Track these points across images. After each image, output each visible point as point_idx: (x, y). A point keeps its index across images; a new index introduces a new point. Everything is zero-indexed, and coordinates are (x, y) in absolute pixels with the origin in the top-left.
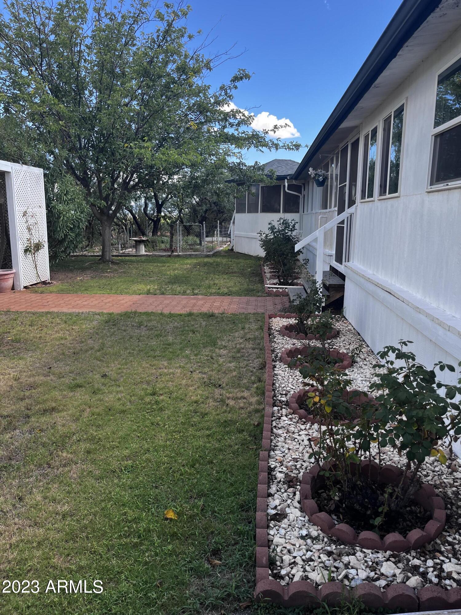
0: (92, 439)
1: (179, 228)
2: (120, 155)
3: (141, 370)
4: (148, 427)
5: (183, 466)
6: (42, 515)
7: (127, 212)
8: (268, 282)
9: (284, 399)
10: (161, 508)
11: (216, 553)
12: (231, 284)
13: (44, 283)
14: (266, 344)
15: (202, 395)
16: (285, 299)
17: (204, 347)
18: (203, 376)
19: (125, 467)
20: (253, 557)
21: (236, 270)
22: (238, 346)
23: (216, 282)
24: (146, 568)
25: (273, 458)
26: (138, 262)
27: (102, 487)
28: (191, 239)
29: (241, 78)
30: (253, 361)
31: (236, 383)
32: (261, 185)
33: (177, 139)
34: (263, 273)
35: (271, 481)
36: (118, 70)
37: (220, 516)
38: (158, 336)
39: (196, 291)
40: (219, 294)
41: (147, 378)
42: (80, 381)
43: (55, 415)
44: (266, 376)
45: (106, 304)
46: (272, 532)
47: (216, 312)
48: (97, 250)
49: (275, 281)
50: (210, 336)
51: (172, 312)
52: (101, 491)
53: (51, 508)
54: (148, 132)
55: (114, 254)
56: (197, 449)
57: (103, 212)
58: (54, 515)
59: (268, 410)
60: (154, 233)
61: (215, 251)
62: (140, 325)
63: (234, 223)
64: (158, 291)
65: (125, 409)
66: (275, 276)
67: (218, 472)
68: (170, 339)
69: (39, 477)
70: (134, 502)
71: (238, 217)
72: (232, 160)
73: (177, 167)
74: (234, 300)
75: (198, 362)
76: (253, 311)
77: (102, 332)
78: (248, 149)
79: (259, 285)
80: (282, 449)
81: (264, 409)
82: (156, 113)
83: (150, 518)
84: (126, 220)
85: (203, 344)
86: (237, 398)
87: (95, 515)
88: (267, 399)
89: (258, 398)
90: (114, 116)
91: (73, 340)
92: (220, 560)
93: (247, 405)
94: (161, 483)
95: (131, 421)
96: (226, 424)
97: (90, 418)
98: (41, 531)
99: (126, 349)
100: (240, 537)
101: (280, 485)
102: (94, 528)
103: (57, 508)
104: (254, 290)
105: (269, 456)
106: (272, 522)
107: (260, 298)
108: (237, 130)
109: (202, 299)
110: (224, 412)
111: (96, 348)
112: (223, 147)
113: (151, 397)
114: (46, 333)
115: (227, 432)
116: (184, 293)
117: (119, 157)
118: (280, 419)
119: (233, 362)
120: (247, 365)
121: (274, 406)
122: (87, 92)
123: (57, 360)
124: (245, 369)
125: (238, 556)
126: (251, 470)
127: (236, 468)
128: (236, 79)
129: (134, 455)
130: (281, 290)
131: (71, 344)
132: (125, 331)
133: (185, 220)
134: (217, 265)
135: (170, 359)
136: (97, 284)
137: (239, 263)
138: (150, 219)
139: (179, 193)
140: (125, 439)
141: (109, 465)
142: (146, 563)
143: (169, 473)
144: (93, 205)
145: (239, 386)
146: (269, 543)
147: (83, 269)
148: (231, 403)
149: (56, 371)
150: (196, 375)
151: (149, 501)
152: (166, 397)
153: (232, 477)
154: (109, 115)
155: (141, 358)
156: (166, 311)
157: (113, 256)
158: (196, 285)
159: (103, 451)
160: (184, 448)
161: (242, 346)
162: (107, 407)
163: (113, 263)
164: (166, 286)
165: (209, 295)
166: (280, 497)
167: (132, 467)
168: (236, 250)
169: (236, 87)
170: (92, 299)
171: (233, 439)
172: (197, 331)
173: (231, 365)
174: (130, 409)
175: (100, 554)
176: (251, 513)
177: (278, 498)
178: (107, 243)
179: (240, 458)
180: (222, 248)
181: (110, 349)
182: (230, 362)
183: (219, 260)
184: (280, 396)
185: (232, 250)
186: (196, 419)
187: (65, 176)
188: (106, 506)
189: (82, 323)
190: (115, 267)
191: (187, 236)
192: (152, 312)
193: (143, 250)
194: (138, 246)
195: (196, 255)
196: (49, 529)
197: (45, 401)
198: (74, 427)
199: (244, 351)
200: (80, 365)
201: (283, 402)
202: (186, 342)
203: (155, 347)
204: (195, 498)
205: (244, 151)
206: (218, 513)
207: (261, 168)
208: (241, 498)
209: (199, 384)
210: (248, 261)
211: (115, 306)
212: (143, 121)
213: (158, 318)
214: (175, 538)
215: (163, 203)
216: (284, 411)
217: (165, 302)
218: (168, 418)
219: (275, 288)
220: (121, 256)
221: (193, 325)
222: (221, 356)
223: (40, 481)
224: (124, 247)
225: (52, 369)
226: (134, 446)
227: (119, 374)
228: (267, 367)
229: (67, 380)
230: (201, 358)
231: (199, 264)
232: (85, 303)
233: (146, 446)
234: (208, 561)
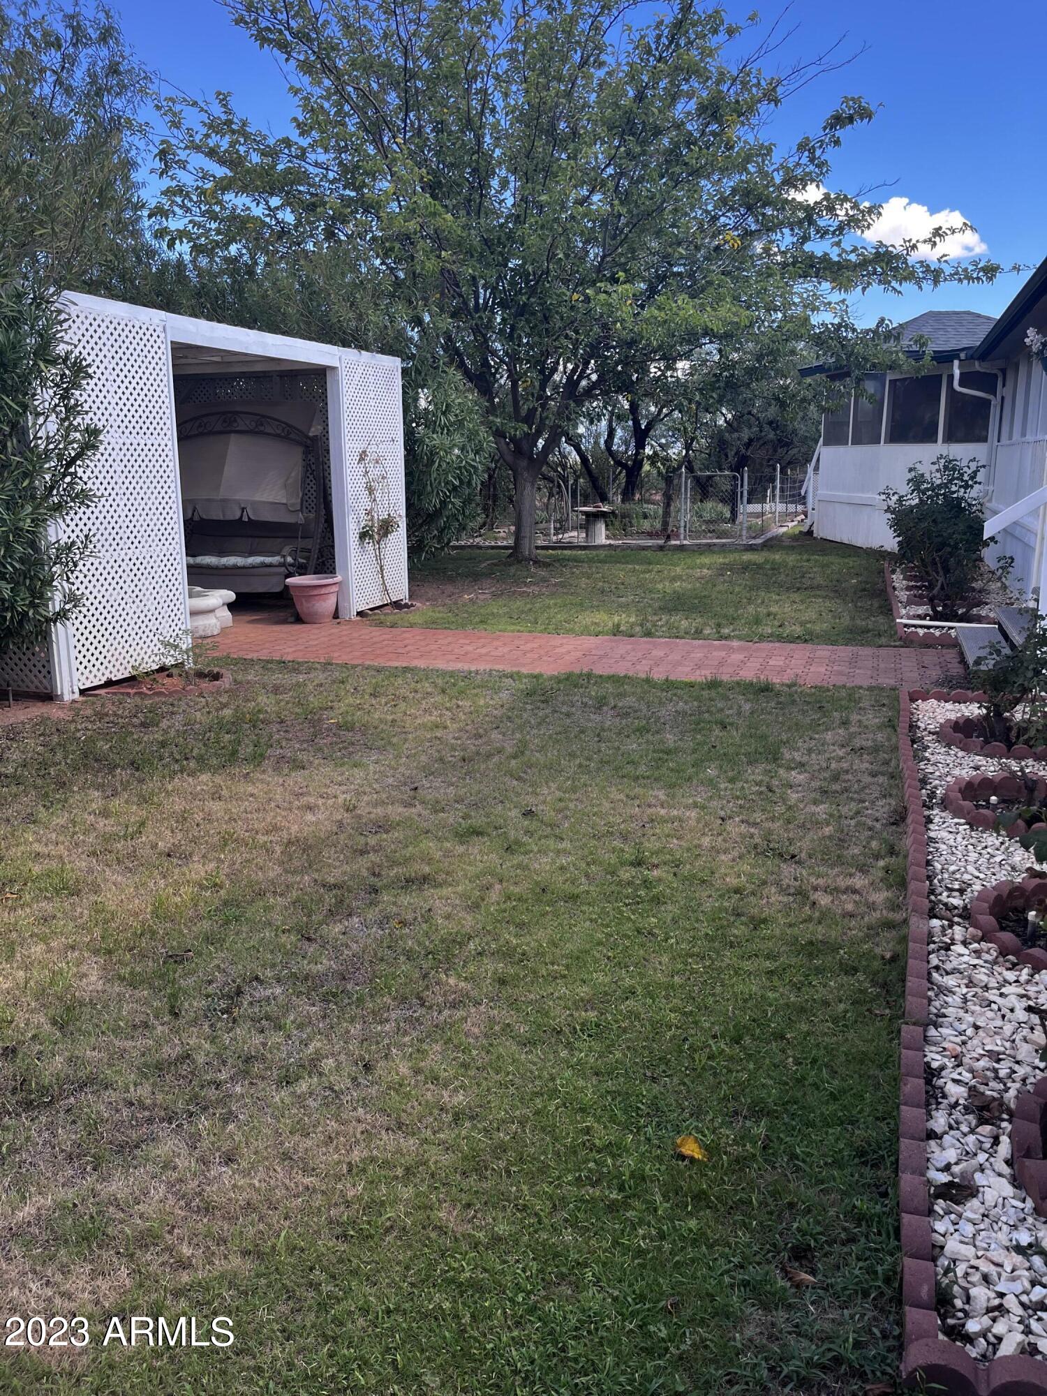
0: (507, 953)
1: (685, 481)
2: (562, 318)
3: (607, 805)
4: (629, 937)
5: (715, 1037)
6: (413, 1107)
7: (568, 449)
8: (903, 612)
9: (956, 901)
10: (666, 1128)
11: (801, 1254)
12: (811, 614)
13: (397, 605)
14: (906, 765)
15: (751, 875)
16: (951, 654)
17: (750, 763)
18: (752, 830)
19: (583, 1024)
20: (894, 1277)
21: (819, 580)
22: (833, 766)
23: (774, 609)
24: (639, 1264)
25: (935, 1044)
26: (591, 560)
27: (535, 1064)
28: (713, 507)
29: (851, 119)
30: (873, 803)
31: (833, 852)
32: (890, 376)
33: (691, 275)
34: (890, 590)
35: (933, 1101)
36: (562, 125)
37: (808, 1169)
38: (642, 731)
39: (726, 631)
40: (780, 639)
41: (622, 826)
42: (478, 820)
43: (429, 892)
44: (908, 842)
45: (525, 654)
46: (940, 1226)
47: (776, 680)
48: (503, 535)
49: (921, 610)
50: (764, 737)
51: (672, 678)
52: (531, 1072)
53: (429, 1094)
54: (626, 264)
55: (540, 543)
56: (745, 1001)
57: (521, 448)
58: (436, 1112)
59: (918, 925)
60: (627, 494)
61: (769, 535)
62: (601, 703)
63: (816, 469)
64: (638, 629)
65: (576, 892)
66: (921, 596)
67: (798, 1063)
68: (670, 739)
69: (402, 1025)
70: (604, 1109)
71: (825, 453)
72: (822, 318)
73: (689, 342)
74: (819, 653)
75: (738, 798)
76: (866, 683)
77: (520, 717)
78: (864, 289)
79: (881, 619)
80: (956, 1024)
81: (905, 921)
82: (646, 218)
83: (643, 1148)
84: (564, 467)
85: (747, 754)
86: (837, 890)
87: (522, 1124)
88: (913, 899)
89: (889, 894)
90: (551, 229)
91: (461, 730)
92: (813, 1272)
93: (863, 909)
94: (664, 1072)
95: (591, 920)
96: (812, 949)
97: (503, 906)
98: (411, 1142)
99: (572, 755)
100: (859, 1225)
101: (957, 1114)
102: (522, 1153)
103: (442, 1096)
104: (868, 631)
105: (926, 1040)
106: (940, 1201)
107: (883, 651)
108: (838, 244)
109: (740, 649)
110: (805, 921)
111: (509, 750)
112: (802, 288)
113: (633, 871)
114: (405, 714)
115: (817, 969)
116: (698, 634)
117: (559, 324)
118: (947, 949)
119: (822, 803)
120: (858, 813)
121: (931, 918)
122: (495, 183)
123: (429, 773)
124: (853, 822)
125: (857, 1272)
126: (880, 1067)
127: (843, 1058)
128: (838, 121)
129: (600, 1000)
130: (937, 633)
131: (457, 739)
132: (568, 715)
133: (697, 465)
134: (773, 569)
135: (672, 786)
136: (506, 610)
137: (827, 565)
138: (618, 463)
139: (690, 401)
140: (578, 959)
141: (547, 1014)
142: (640, 1253)
143: (681, 1051)
144: (499, 434)
145: (840, 861)
146: (934, 1252)
147: (476, 577)
148: (824, 900)
149: (429, 797)
150: (735, 828)
151: (638, 1108)
152: (668, 872)
153: (833, 1078)
154: (542, 227)
155: (607, 779)
156: (658, 675)
157: (537, 548)
158: (725, 616)
159: (532, 982)
160: (714, 995)
161: (845, 765)
162: (537, 883)
163: (537, 562)
164: (656, 618)
165: (756, 639)
166: (958, 1145)
167: (597, 1025)
168: (819, 533)
169: (837, 142)
170: (496, 643)
171: (832, 986)
172: (732, 724)
173: (818, 810)
174: (588, 892)
175: (536, 1214)
176: (884, 1173)
177: (953, 1146)
178: (527, 520)
179: (851, 1035)
180: (784, 529)
181: (537, 755)
182: (815, 802)
183: (777, 557)
184: (945, 894)
185: (810, 533)
186: (739, 930)
187: (444, 372)
188: (545, 1107)
189: (476, 695)
190: (543, 573)
191: (701, 501)
192: (625, 677)
193: (601, 535)
194: (591, 527)
195: (724, 545)
196: (426, 1141)
197: (407, 861)
198: (469, 921)
199: (850, 777)
200: (476, 787)
201: (956, 908)
202: (706, 748)
203: (636, 757)
204: (745, 1117)
205: (854, 296)
206: (804, 1161)
207: (894, 335)
208: (857, 1132)
209: (743, 850)
210: (850, 562)
211: (545, 658)
212: (614, 238)
213: (639, 690)
214: (703, 1203)
215: (650, 426)
216: (958, 932)
217: (655, 653)
218: (674, 921)
219: (921, 627)
220: (553, 548)
221: (722, 710)
222: (791, 787)
223: (405, 1033)
224: (561, 529)
225: (420, 791)
226: (600, 978)
227: (560, 811)
228: (909, 820)
229: (451, 818)
230: (743, 788)
231: (729, 567)
232: (483, 651)
233: (628, 982)
234: (783, 1270)
